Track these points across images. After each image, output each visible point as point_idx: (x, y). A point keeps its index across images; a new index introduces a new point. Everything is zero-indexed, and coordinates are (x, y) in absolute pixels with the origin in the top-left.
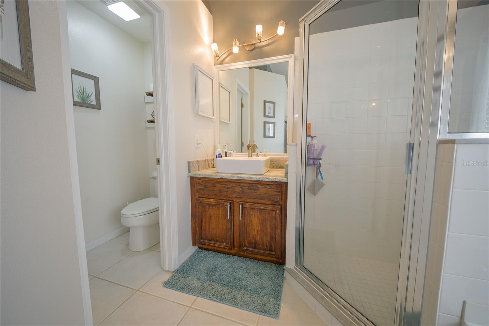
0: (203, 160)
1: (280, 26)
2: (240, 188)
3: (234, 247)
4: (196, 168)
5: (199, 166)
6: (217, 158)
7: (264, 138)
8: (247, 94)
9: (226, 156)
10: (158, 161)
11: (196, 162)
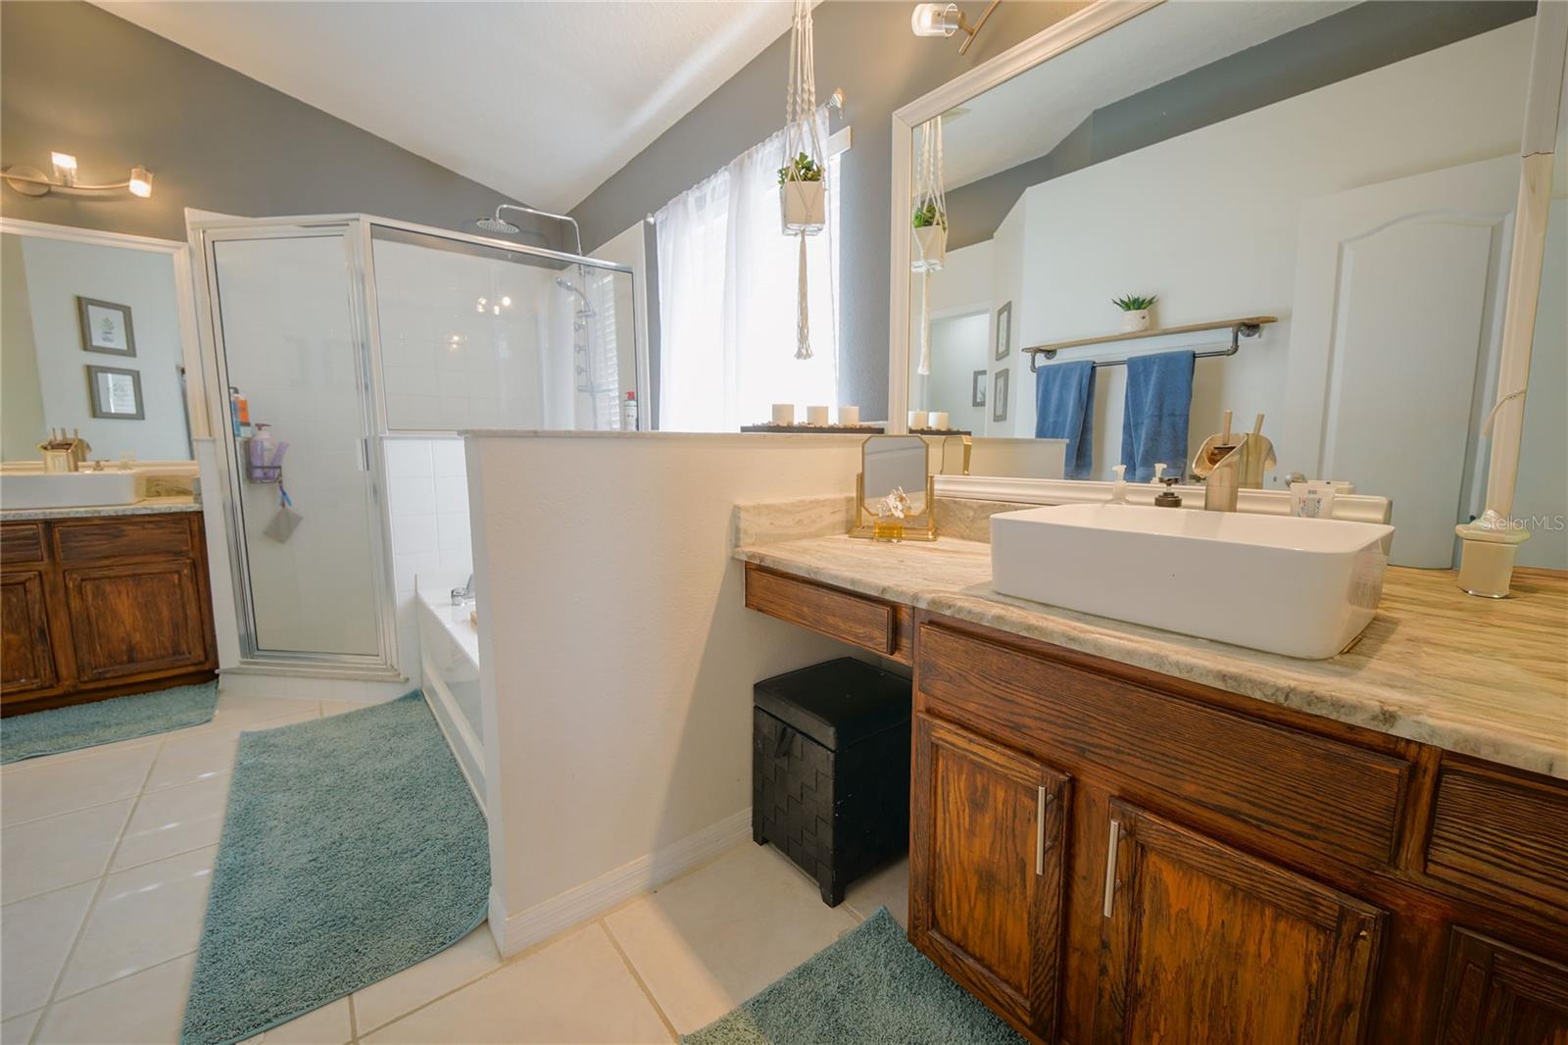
1: (140, 178)
3: (58, 682)
7: (94, 419)
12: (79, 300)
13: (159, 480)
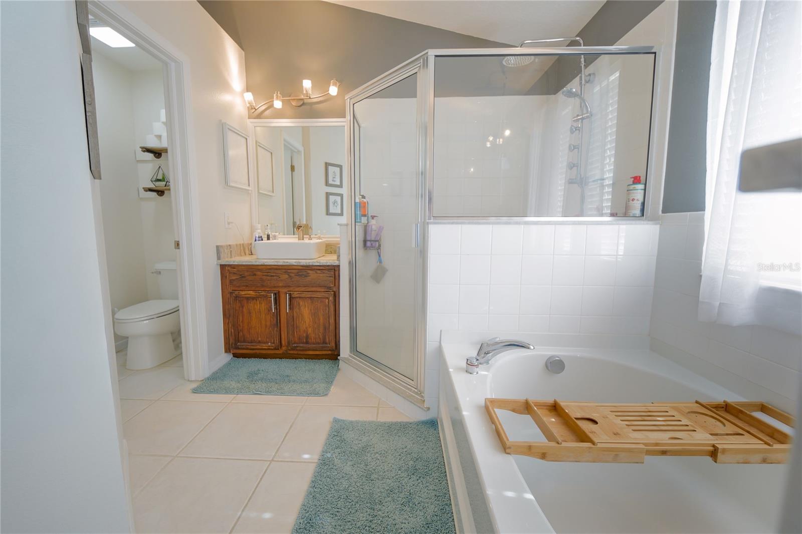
0: (236, 245)
1: (333, 85)
2: (287, 275)
3: (281, 347)
4: (227, 254)
5: (231, 251)
6: (256, 241)
7: (327, 216)
8: (299, 152)
9: (268, 238)
10: (177, 245)
11: (227, 246)
12: (326, 163)
13: (332, 246)
